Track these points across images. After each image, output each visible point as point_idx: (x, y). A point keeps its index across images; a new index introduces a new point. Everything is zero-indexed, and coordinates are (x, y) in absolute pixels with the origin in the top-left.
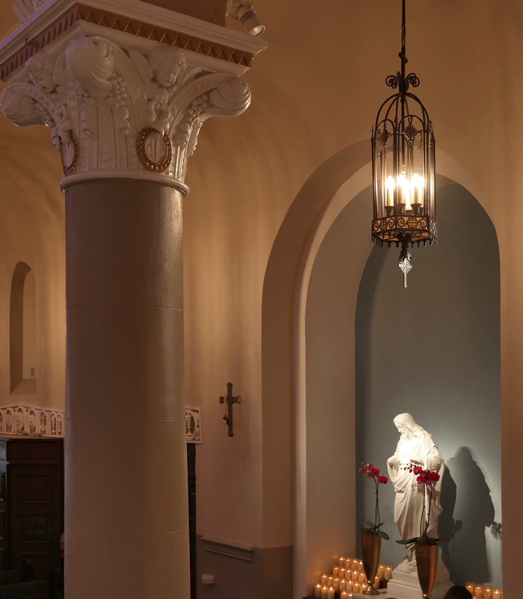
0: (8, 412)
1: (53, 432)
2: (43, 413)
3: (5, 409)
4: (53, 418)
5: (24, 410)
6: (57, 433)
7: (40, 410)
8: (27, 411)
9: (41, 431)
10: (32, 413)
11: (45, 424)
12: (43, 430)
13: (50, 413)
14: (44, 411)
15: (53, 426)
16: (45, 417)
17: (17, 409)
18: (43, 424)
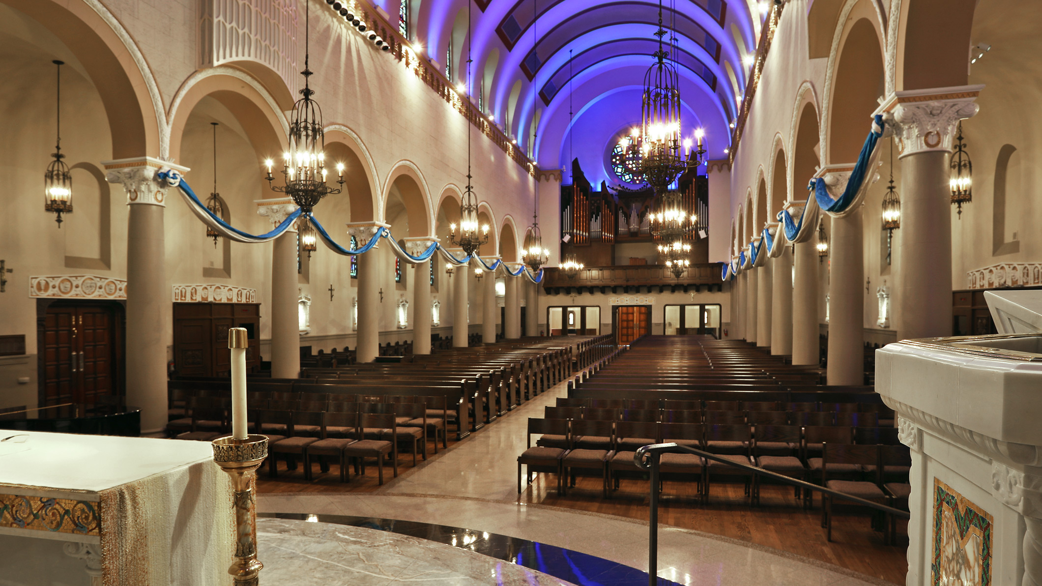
0: (991, 271)
1: (1036, 281)
2: (1025, 267)
3: (979, 271)
4: (1036, 269)
5: (1006, 267)
6: (1040, 282)
7: (1023, 265)
8: (1009, 267)
9: (1023, 282)
10: (1014, 268)
11: (1028, 276)
12: (1025, 281)
13: (1033, 266)
14: (1027, 266)
15: (1036, 277)
16: (1028, 270)
17: (999, 268)
18: (1025, 276)
